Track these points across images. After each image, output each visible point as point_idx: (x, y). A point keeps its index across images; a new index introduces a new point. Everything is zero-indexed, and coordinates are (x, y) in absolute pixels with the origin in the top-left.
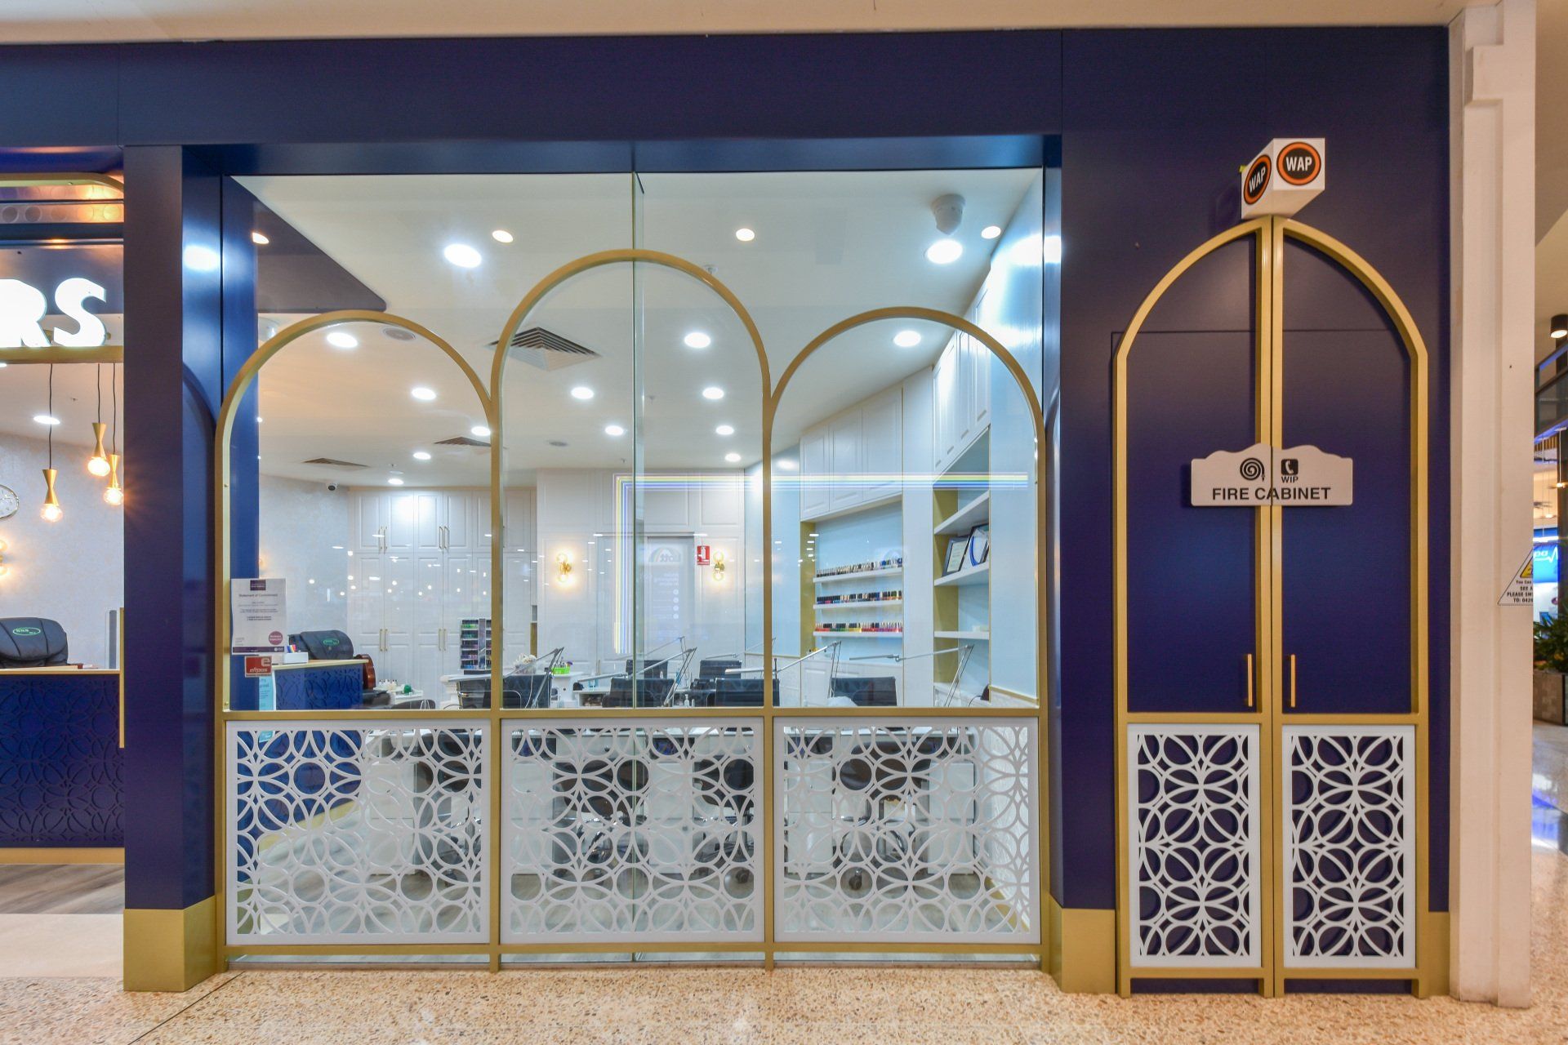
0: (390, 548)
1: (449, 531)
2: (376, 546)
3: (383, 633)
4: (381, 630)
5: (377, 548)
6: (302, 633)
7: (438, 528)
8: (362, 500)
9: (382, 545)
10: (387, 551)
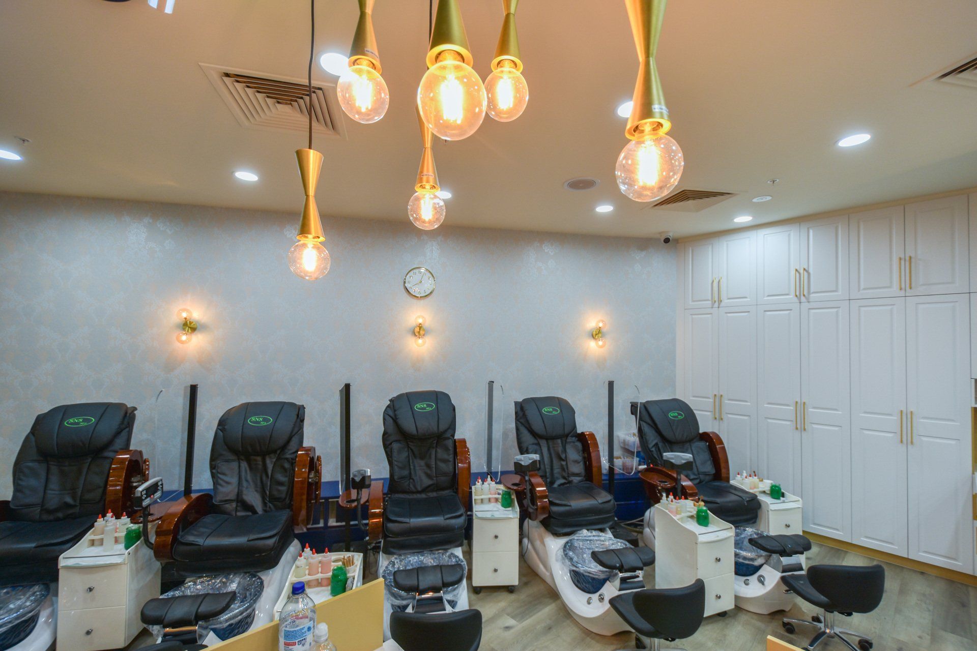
0: (725, 302)
1: (809, 274)
2: (708, 300)
3: (717, 400)
4: (715, 395)
5: (710, 302)
6: (648, 402)
7: (793, 272)
8: (692, 250)
9: (716, 299)
10: (722, 304)
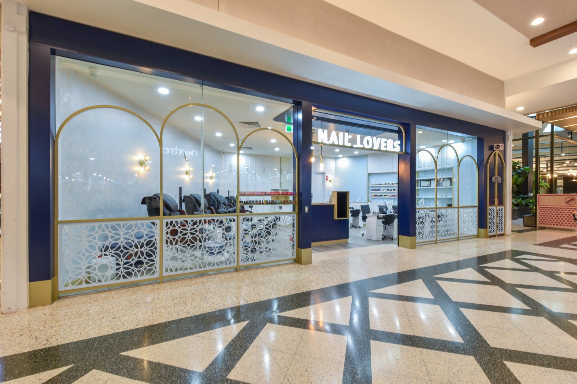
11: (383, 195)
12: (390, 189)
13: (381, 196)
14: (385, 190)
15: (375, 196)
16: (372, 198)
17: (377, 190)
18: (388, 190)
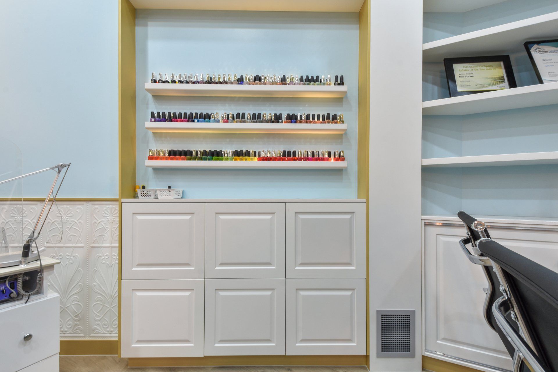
11: (228, 149)
12: (268, 112)
13: (217, 155)
14: (241, 117)
15: (174, 154)
16: (156, 170)
17: (190, 118)
18: (257, 118)
